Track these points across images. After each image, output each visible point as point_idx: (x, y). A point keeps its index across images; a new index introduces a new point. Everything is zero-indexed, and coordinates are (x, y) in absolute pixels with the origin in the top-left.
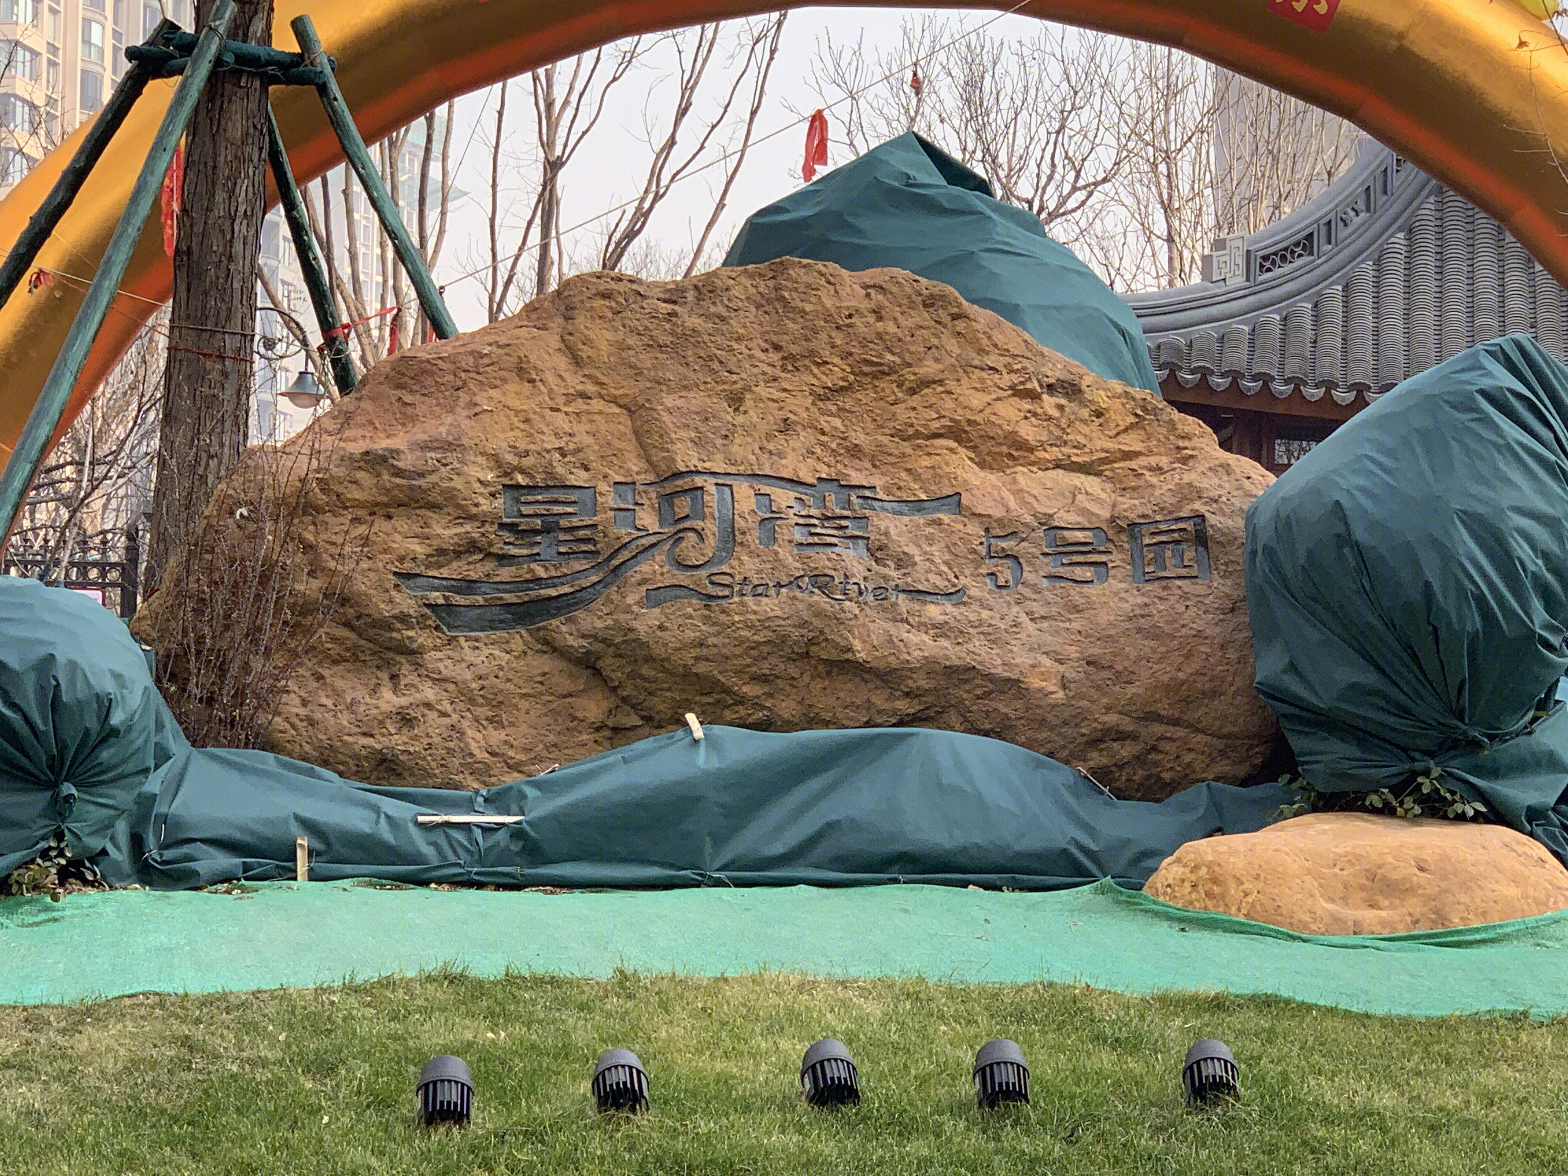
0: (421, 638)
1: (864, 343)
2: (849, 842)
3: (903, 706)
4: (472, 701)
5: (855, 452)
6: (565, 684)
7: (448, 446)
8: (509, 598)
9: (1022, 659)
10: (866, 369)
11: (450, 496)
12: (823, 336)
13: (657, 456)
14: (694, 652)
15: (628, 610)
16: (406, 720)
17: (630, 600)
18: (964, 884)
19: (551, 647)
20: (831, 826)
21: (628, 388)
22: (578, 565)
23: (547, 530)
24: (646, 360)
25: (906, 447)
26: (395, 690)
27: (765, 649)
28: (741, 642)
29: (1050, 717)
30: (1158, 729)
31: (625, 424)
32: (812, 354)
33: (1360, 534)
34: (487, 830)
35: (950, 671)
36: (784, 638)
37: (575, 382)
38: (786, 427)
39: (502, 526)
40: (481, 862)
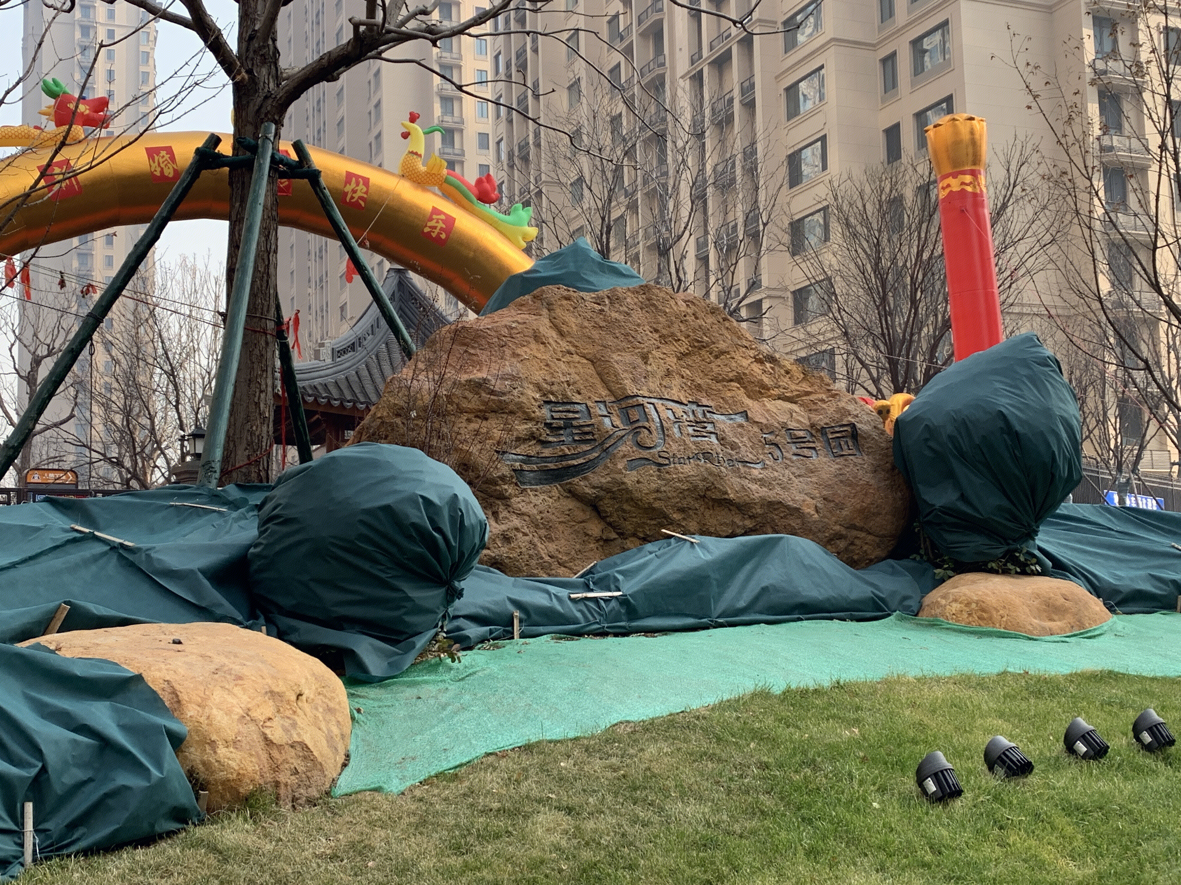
0: (510, 490)
1: (694, 330)
2: (775, 598)
3: (749, 524)
4: (537, 526)
5: (699, 388)
6: (580, 515)
7: (514, 378)
8: (552, 466)
9: (799, 497)
10: (696, 344)
11: (520, 406)
12: (676, 326)
13: (615, 387)
14: (655, 495)
15: (620, 472)
16: (506, 539)
17: (620, 466)
18: (831, 619)
19: (573, 494)
20: (765, 590)
21: (589, 350)
22: (586, 447)
23: (565, 428)
24: (595, 334)
25: (719, 386)
26: (497, 520)
27: (686, 493)
28: (676, 489)
29: (813, 528)
30: (855, 533)
31: (591, 370)
32: (673, 335)
33: (1018, 428)
34: (607, 600)
35: (771, 503)
36: (696, 487)
37: (564, 345)
38: (668, 374)
39: (546, 424)
40: (607, 620)
